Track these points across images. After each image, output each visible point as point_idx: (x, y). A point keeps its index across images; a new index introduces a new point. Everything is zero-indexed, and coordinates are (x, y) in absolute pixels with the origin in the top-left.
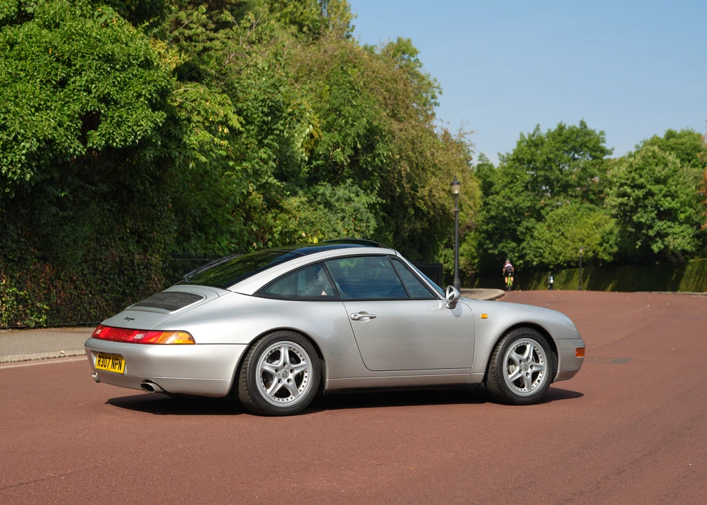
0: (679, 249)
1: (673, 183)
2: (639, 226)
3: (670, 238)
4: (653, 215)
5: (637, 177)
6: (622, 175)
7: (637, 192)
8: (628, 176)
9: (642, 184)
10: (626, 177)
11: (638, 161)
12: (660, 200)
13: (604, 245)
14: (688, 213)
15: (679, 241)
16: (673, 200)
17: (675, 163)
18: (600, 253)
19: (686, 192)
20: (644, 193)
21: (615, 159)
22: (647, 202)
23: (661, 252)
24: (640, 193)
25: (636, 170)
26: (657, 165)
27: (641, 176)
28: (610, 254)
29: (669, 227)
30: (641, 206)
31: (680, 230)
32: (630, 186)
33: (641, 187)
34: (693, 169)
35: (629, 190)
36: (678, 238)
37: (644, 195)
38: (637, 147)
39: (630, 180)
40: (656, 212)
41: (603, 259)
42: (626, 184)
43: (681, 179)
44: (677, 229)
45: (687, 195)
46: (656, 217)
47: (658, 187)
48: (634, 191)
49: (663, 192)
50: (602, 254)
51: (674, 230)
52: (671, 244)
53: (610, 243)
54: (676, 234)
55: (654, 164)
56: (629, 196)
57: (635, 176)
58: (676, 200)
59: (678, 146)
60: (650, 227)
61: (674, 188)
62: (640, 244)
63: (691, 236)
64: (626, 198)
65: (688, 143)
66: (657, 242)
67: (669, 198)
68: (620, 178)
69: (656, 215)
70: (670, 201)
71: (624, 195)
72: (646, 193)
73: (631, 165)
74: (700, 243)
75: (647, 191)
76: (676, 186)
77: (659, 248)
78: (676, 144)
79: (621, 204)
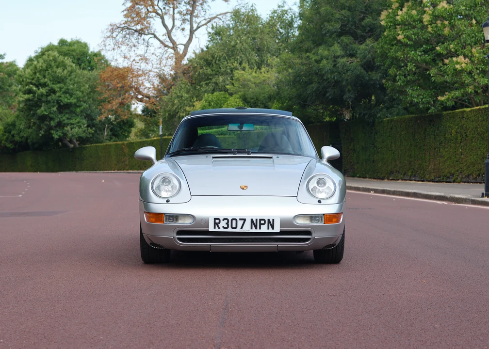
0: (77, 136)
1: (71, 83)
2: (43, 118)
3: (69, 128)
4: (55, 109)
5: (41, 77)
6: (27, 76)
7: (41, 90)
8: (33, 76)
9: (45, 83)
10: (31, 78)
11: (41, 64)
12: (60, 97)
13: (7, 134)
14: (82, 107)
15: (76, 130)
16: (71, 96)
17: (72, 66)
18: (3, 142)
19: (81, 90)
20: (47, 91)
21: (7, 63)
22: (49, 98)
23: (60, 139)
24: (43, 90)
25: (40, 71)
26: (57, 67)
27: (44, 77)
28: (12, 142)
29: (68, 119)
30: (44, 102)
31: (77, 121)
32: (34, 85)
33: (44, 85)
34: (83, 71)
35: (34, 88)
36: (75, 128)
37: (47, 92)
38: (37, 52)
39: (35, 79)
40: (57, 106)
41: (6, 147)
42: (31, 83)
43: (76, 79)
44: (74, 120)
45: (82, 92)
46: (56, 110)
47: (58, 85)
48: (39, 89)
49: (63, 90)
50: (5, 142)
51: (71, 121)
52: (70, 132)
53: (13, 132)
54: (73, 124)
55: (55, 67)
56: (34, 93)
57: (39, 76)
58: (74, 96)
59: (71, 53)
60: (52, 119)
61: (72, 86)
62: (43, 133)
63: (86, 125)
64: (32, 95)
65: (78, 50)
66: (57, 131)
67: (68, 95)
68: (26, 77)
69: (57, 108)
70: (69, 97)
71: (29, 92)
72: (49, 90)
73: (36, 67)
74: (93, 132)
75: (50, 89)
76: (73, 85)
77: (59, 136)
78: (69, 51)
79: (28, 100)
